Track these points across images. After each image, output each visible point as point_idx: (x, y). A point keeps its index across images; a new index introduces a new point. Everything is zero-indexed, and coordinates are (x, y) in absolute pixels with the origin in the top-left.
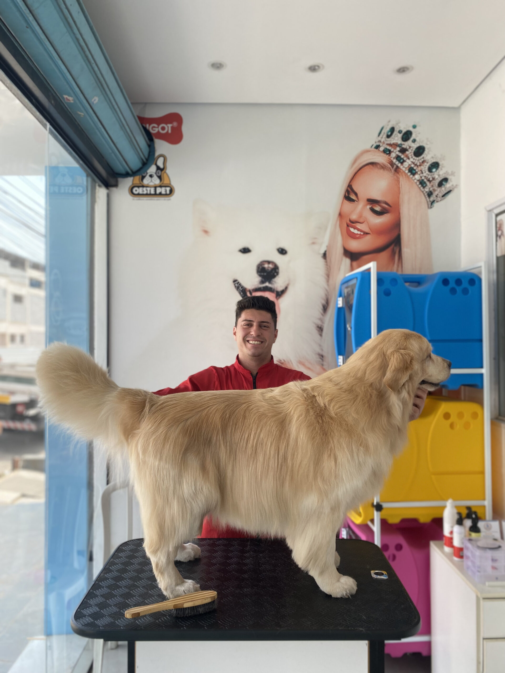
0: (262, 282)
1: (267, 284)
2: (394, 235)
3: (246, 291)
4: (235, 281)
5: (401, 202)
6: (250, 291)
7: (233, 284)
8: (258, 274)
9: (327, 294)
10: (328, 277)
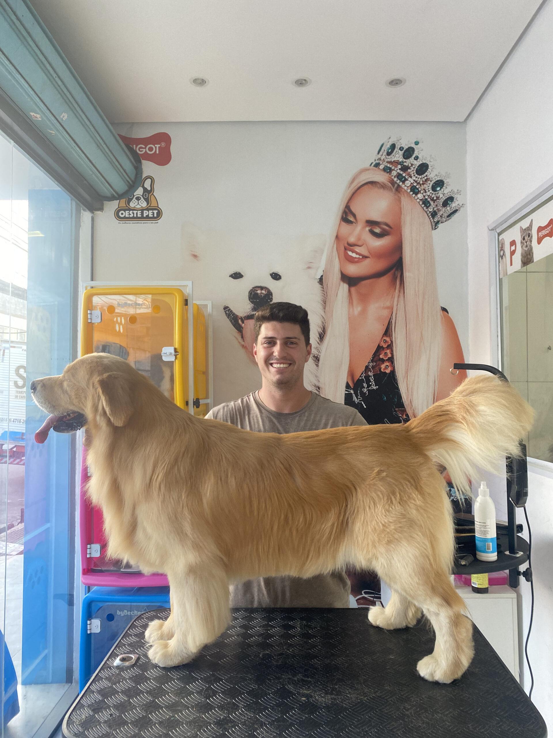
0: (254, 310)
2: (396, 258)
3: (238, 319)
4: (226, 308)
5: (402, 223)
6: (241, 318)
7: (223, 311)
8: (250, 301)
9: (323, 321)
10: (325, 303)
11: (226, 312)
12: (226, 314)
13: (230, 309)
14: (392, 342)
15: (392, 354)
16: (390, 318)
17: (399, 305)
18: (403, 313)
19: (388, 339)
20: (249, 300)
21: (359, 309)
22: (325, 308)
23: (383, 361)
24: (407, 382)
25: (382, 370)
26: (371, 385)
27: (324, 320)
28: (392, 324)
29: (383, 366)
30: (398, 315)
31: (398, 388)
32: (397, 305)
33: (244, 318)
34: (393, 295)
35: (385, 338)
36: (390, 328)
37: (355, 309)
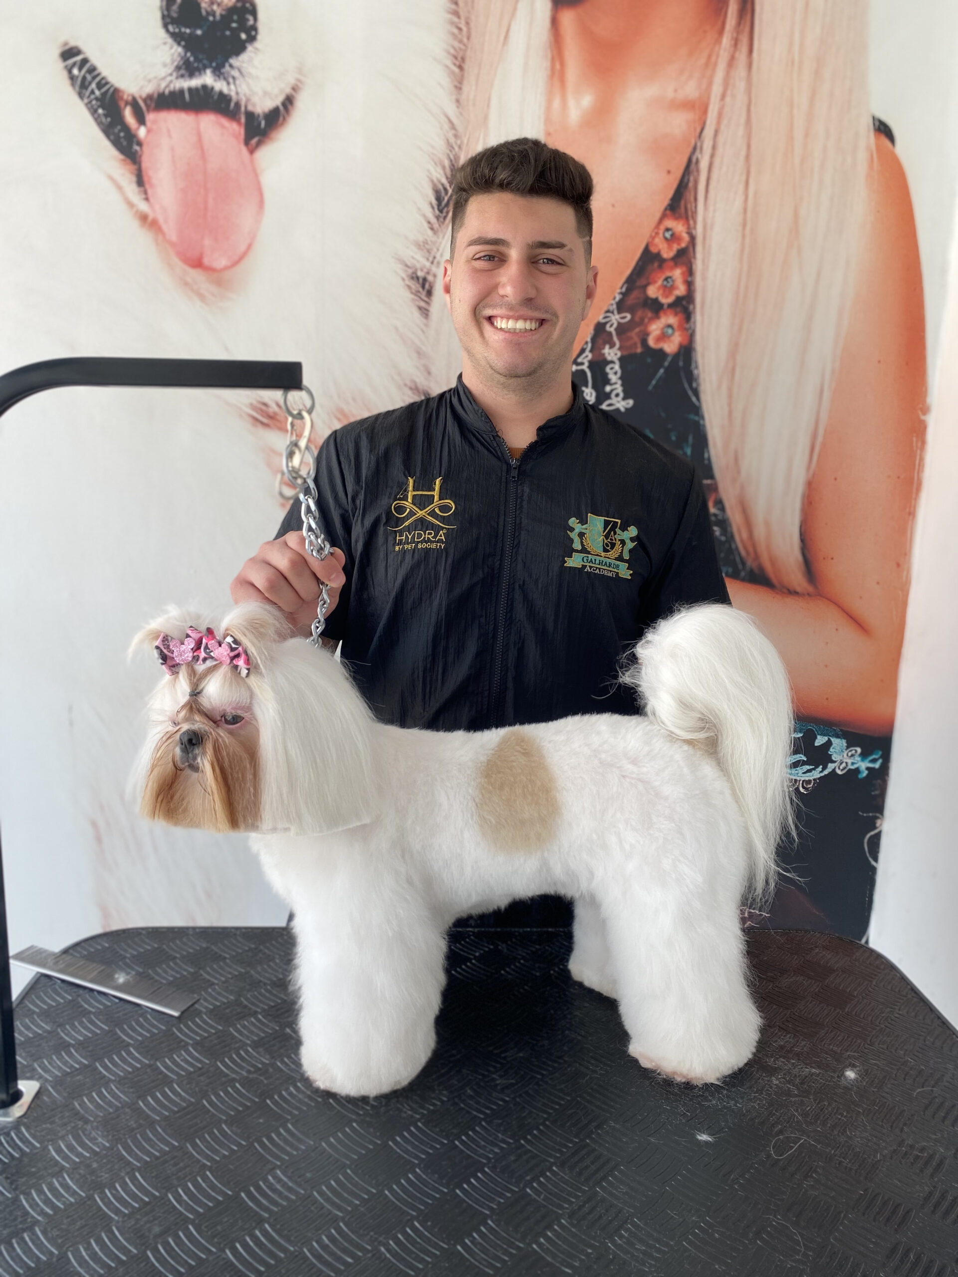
0: (188, 68)
1: (207, 79)
3: (122, 104)
4: (69, 53)
6: (134, 104)
7: (60, 65)
8: (167, 31)
9: (452, 140)
10: (461, 68)
11: (70, 71)
12: (72, 78)
13: (85, 61)
14: (693, 239)
15: (690, 285)
16: (695, 149)
17: (728, 99)
18: (741, 131)
19: (679, 227)
20: (165, 26)
21: (587, 100)
22: (459, 88)
23: (656, 307)
24: (730, 390)
25: (651, 342)
26: (608, 396)
27: (456, 136)
28: (698, 171)
29: (655, 328)
30: (721, 139)
31: (697, 410)
32: (723, 97)
33: (145, 100)
34: (709, 57)
35: (669, 223)
36: (691, 184)
37: (571, 103)
